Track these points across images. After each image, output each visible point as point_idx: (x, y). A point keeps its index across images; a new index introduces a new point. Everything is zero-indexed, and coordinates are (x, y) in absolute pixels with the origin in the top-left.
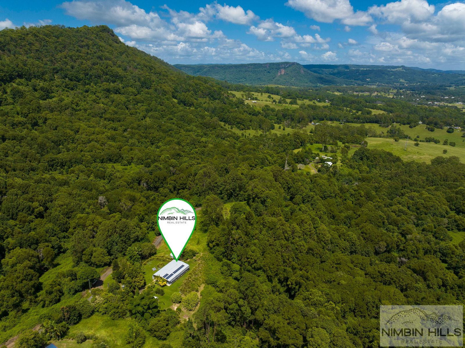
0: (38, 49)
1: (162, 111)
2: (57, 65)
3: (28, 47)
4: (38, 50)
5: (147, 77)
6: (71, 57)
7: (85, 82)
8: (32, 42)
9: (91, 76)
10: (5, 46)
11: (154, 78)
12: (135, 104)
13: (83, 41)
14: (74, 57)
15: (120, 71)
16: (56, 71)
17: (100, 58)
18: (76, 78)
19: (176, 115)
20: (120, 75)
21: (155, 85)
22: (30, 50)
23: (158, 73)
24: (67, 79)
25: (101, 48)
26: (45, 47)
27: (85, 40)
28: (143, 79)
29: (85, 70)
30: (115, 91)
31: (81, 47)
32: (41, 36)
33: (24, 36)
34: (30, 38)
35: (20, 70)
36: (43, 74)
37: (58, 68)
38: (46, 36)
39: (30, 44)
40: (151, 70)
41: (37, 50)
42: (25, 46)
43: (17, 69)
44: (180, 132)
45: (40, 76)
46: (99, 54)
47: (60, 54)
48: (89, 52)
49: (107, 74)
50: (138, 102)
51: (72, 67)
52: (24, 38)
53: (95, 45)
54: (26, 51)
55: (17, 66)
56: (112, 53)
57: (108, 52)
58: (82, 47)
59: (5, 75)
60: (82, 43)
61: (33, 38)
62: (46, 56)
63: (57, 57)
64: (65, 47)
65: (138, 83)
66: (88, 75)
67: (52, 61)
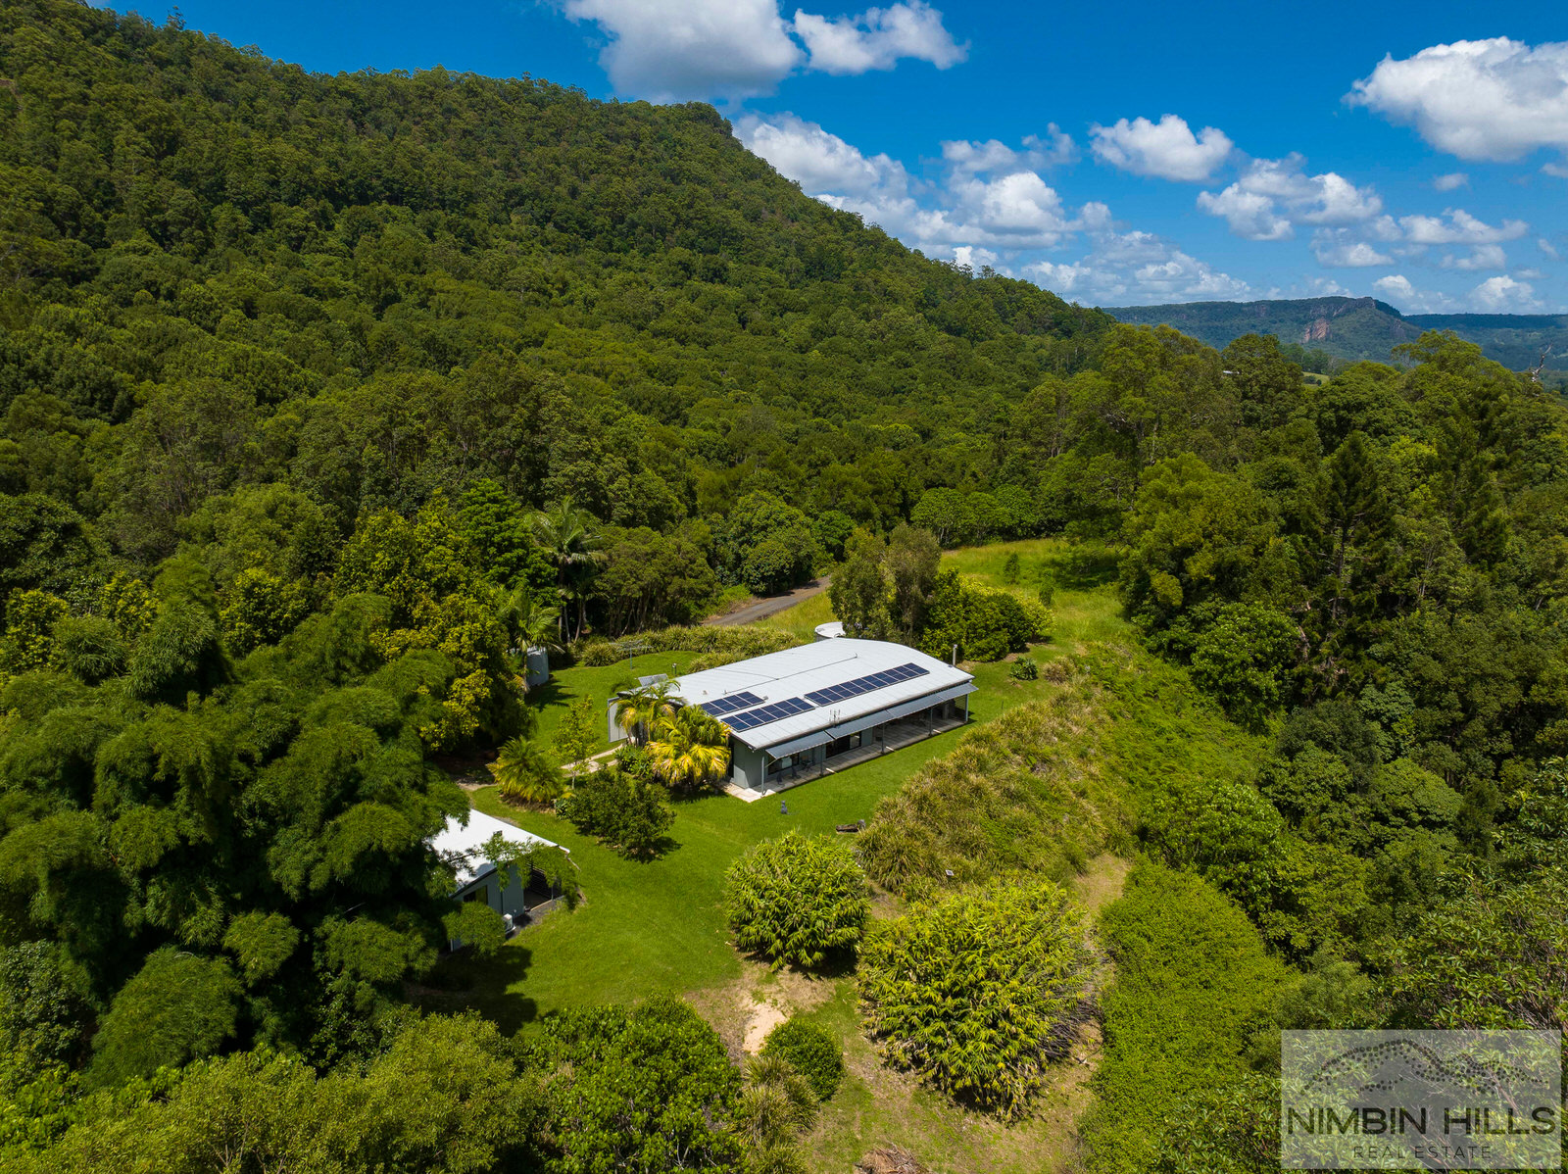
0: (470, 127)
1: (873, 337)
2: (524, 182)
3: (440, 119)
4: (470, 133)
5: (831, 246)
6: (575, 165)
7: (610, 244)
8: (455, 106)
9: (634, 225)
10: (370, 109)
11: (851, 251)
12: (774, 314)
13: (622, 124)
14: (585, 165)
15: (737, 220)
16: (515, 199)
17: (674, 177)
18: (581, 223)
19: (925, 354)
20: (733, 230)
21: (854, 271)
22: (443, 129)
23: (870, 243)
24: (550, 226)
25: (679, 148)
26: (495, 127)
27: (629, 121)
28: (813, 250)
29: (614, 205)
30: (710, 275)
31: (611, 139)
32: (488, 95)
33: (431, 88)
34: (454, 97)
35: (397, 177)
36: (470, 197)
37: (526, 191)
38: (505, 99)
39: (449, 112)
40: (846, 230)
41: (466, 133)
42: (430, 116)
43: (387, 174)
44: (938, 399)
45: (459, 203)
46: (671, 164)
47: (539, 150)
48: (638, 154)
49: (688, 225)
50: (786, 309)
51: (574, 193)
52: (431, 93)
53: (661, 139)
54: (433, 133)
55: (390, 166)
56: (714, 166)
57: (701, 161)
58: (617, 139)
59: (342, 183)
60: (618, 129)
61: (459, 97)
62: (491, 154)
63: (527, 160)
64: (558, 134)
65: (793, 261)
66: (622, 220)
67: (507, 168)
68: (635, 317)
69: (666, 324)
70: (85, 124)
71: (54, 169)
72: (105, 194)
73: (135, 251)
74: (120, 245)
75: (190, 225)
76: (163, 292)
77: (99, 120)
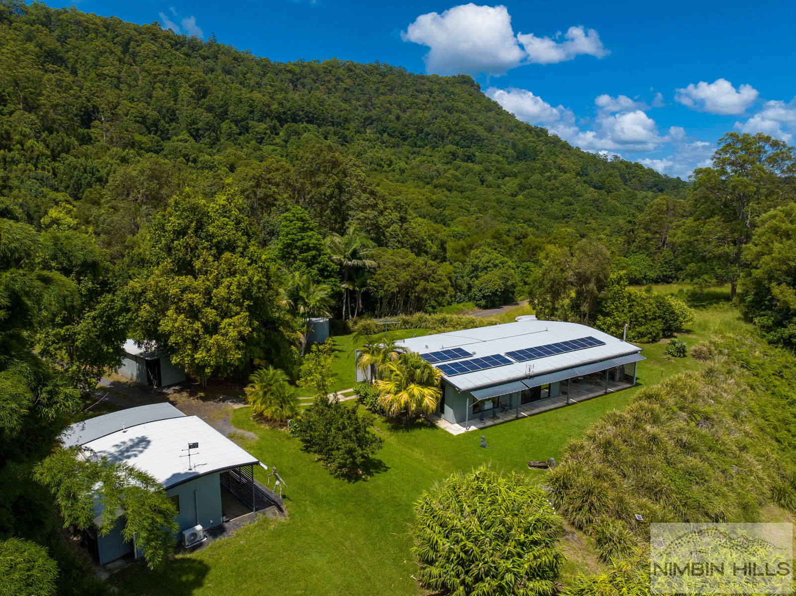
0: (348, 87)
1: (552, 190)
2: (374, 113)
3: (334, 83)
4: (348, 89)
5: (530, 144)
6: (399, 105)
7: (415, 143)
8: (341, 76)
9: (428, 134)
10: (300, 78)
11: (541, 147)
12: (499, 178)
13: (424, 84)
14: (404, 105)
15: (480, 131)
16: (368, 121)
17: (449, 110)
18: (401, 133)
19: (581, 198)
20: (478, 136)
21: (543, 157)
22: (335, 88)
23: (551, 143)
24: (385, 135)
25: (452, 96)
26: (361, 87)
27: (428, 83)
28: (521, 146)
29: (418, 124)
30: (466, 159)
31: (418, 92)
32: (358, 71)
33: (330, 68)
34: (341, 72)
35: (311, 110)
36: (346, 120)
37: (374, 117)
38: (366, 73)
39: (338, 79)
40: (539, 136)
41: (346, 89)
42: (329, 81)
43: (306, 109)
44: (588, 222)
45: (341, 123)
46: (448, 104)
47: (382, 98)
48: (431, 99)
49: (455, 134)
50: (505, 176)
51: (398, 118)
52: (330, 70)
53: (443, 92)
54: (330, 89)
55: (308, 105)
56: (470, 104)
57: (464, 102)
58: (421, 92)
59: (284, 113)
60: (422, 87)
61: (344, 72)
62: (358, 100)
63: (375, 102)
64: (391, 90)
65: (511, 151)
66: (422, 131)
67: (366, 106)
68: (426, 178)
69: (441, 181)
70: (167, 85)
71: (149, 104)
72: (171, 115)
73: (181, 141)
74: (175, 138)
75: (209, 130)
76: (191, 159)
77: (173, 83)
